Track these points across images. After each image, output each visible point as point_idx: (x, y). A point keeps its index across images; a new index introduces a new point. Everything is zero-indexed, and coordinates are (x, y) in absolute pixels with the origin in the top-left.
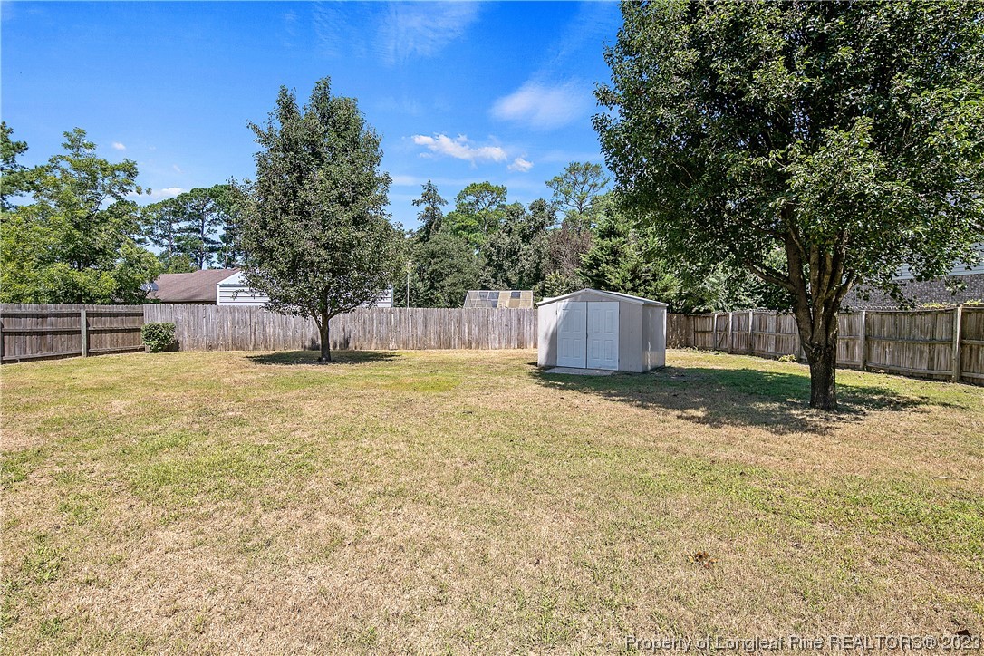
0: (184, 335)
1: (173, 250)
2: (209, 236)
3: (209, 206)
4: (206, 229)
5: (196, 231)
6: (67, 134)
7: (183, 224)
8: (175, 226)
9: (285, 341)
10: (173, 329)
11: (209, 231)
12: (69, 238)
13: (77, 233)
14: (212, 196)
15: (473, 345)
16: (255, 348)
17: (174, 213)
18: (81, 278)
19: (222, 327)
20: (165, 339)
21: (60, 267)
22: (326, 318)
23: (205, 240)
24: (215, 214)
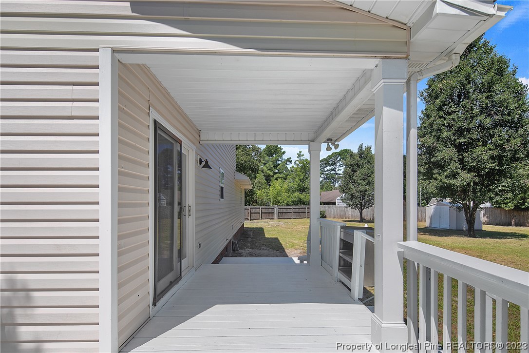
0: (327, 214)
1: (325, 179)
2: (338, 172)
3: (338, 159)
4: (337, 169)
5: (334, 170)
6: (298, 154)
7: (329, 168)
8: (326, 169)
9: (354, 217)
10: (325, 212)
11: (338, 170)
12: (299, 185)
13: (301, 183)
14: (339, 155)
15: (423, 221)
16: (346, 218)
17: (326, 164)
18: (302, 196)
19: (337, 212)
20: (323, 215)
21: (297, 194)
22: (362, 210)
23: (337, 174)
24: (340, 162)
